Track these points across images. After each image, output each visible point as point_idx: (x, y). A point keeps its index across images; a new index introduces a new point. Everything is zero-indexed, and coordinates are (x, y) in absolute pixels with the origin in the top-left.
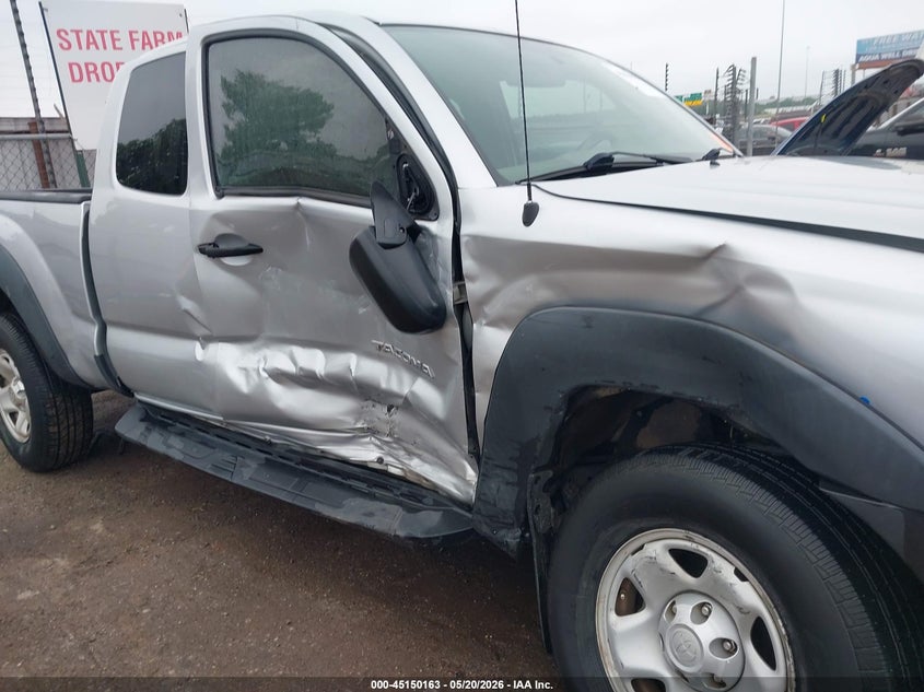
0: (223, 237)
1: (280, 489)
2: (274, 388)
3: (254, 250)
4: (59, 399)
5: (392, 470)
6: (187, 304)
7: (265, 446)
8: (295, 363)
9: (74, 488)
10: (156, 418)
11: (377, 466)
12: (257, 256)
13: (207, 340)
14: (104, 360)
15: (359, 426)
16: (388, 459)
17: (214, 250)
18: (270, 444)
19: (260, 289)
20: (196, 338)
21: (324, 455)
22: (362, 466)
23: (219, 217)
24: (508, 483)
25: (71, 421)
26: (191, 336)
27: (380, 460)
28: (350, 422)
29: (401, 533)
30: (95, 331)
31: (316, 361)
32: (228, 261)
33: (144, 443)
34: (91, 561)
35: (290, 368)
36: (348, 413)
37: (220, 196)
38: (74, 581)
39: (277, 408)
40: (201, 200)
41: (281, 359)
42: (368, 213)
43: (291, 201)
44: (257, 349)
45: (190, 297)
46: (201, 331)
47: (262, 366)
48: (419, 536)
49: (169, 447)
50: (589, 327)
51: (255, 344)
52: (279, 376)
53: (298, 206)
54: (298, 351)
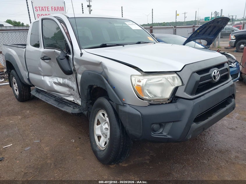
0: (45, 56)
1: (55, 104)
2: (54, 85)
3: (50, 59)
4: (23, 87)
5: (75, 102)
6: (40, 69)
7: (55, 97)
8: (57, 80)
9: (26, 105)
10: (38, 91)
11: (73, 101)
12: (50, 60)
13: (44, 76)
14: (29, 79)
15: (69, 93)
16: (75, 100)
17: (43, 59)
18: (56, 96)
19: (52, 66)
20: (42, 75)
21: (65, 99)
22: (71, 101)
23: (44, 52)
24: (84, 103)
25: (26, 92)
26: (41, 75)
27: (74, 100)
28: (68, 93)
29: (70, 112)
30: (27, 73)
31: (61, 80)
32: (46, 61)
33: (35, 95)
34: (25, 117)
35: (57, 82)
36: (67, 91)
37: (44, 48)
38: (21, 120)
39: (55, 89)
40: (42, 49)
41: (56, 80)
42: (60, 52)
43: (54, 50)
44: (52, 78)
45: (40, 68)
46: (43, 74)
47: (52, 81)
48: (73, 113)
49: (39, 96)
50: (89, 75)
51: (51, 77)
52: (55, 83)
53: (55, 51)
54: (58, 78)
